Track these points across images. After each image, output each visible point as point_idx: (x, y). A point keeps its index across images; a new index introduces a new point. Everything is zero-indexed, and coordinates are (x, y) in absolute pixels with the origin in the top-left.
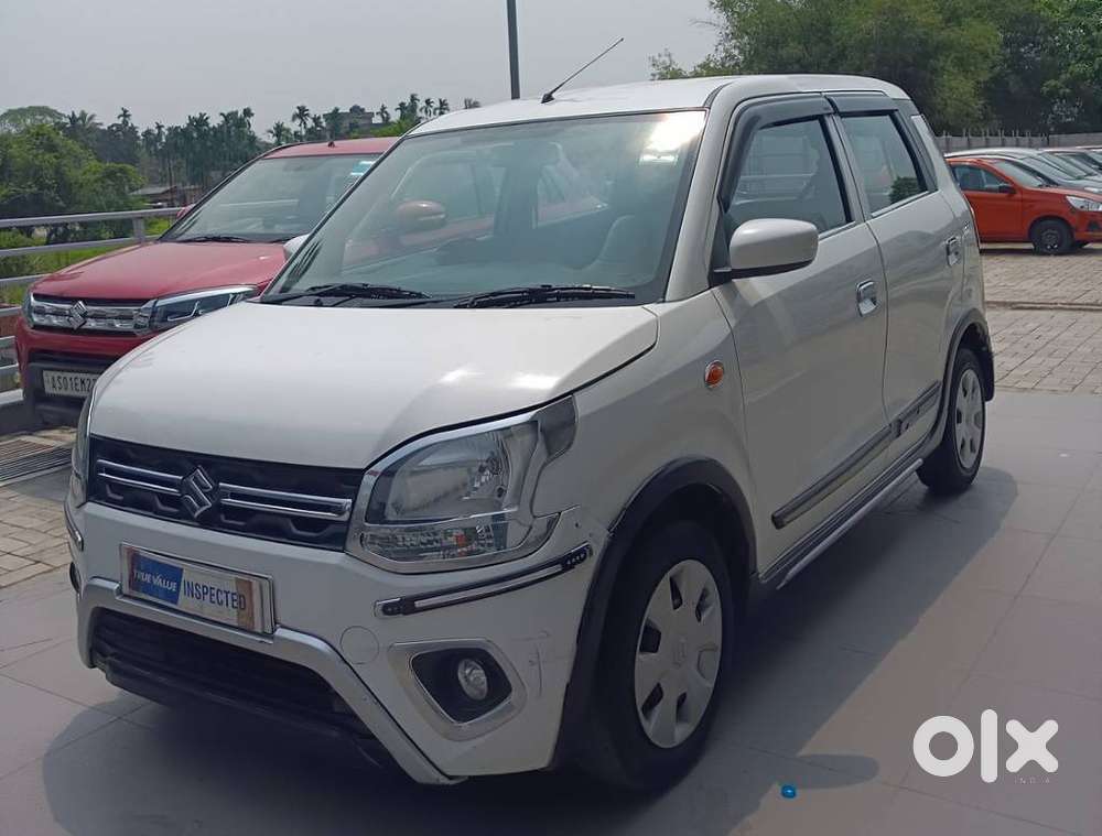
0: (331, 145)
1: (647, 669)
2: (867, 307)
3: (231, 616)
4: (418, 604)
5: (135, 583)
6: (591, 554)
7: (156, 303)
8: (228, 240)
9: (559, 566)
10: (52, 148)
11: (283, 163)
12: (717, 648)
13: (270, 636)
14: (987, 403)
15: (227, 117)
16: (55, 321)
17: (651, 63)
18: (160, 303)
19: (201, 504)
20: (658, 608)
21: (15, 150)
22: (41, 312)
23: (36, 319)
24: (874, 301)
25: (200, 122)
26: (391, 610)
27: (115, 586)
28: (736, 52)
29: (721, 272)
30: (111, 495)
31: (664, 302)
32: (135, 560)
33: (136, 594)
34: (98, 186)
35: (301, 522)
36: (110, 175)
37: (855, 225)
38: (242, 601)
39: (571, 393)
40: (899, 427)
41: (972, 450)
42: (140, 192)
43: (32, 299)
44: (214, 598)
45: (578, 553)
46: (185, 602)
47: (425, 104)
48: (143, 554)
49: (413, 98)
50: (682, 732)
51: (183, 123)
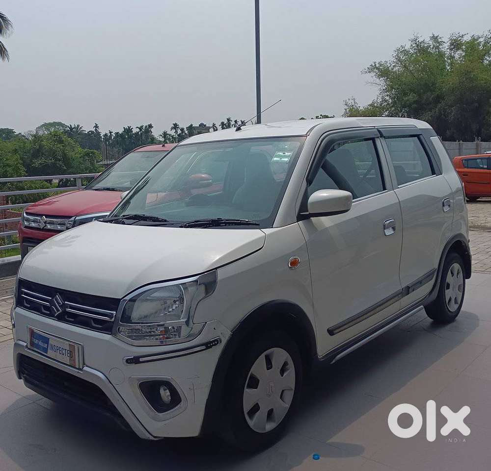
0: (163, 146)
1: (250, 397)
2: (389, 232)
3: (67, 360)
4: (141, 360)
5: (32, 344)
6: (221, 342)
7: (75, 218)
8: (113, 190)
9: (204, 346)
10: (61, 142)
11: (141, 154)
12: (292, 389)
13: (81, 370)
14: (466, 280)
15: (141, 128)
16: (33, 225)
17: (344, 103)
18: (77, 218)
19: (58, 310)
20: (258, 368)
21: (44, 143)
22: (28, 220)
23: (26, 223)
24: (394, 229)
25: (128, 130)
26: (129, 361)
27: (25, 344)
28: (387, 98)
29: (304, 214)
30: (26, 305)
31: (272, 228)
32: (32, 333)
33: (32, 348)
34: (81, 160)
35: (97, 321)
36: (88, 154)
37: (387, 192)
38: (71, 354)
39: (216, 268)
40: (407, 290)
41: (456, 302)
42: (101, 163)
43: (25, 214)
44: (61, 352)
45: (214, 341)
46: (50, 353)
47: (234, 123)
48: (35, 331)
49: (229, 120)
50: (270, 427)
51: (121, 131)
